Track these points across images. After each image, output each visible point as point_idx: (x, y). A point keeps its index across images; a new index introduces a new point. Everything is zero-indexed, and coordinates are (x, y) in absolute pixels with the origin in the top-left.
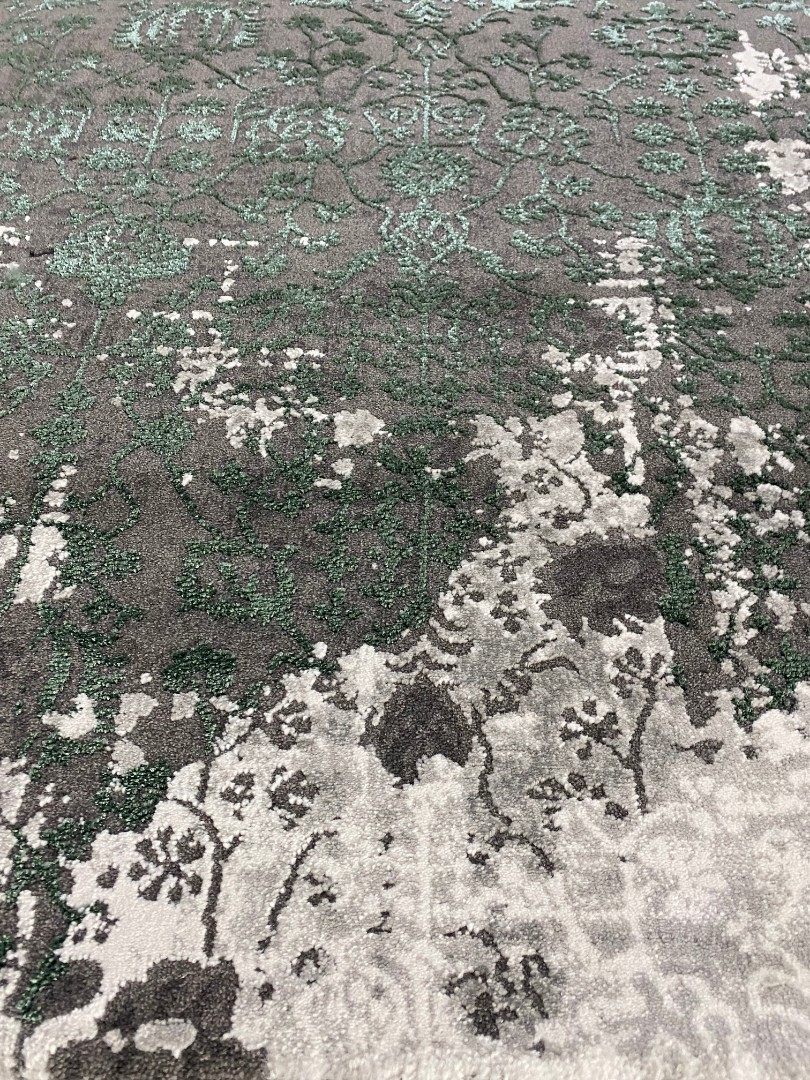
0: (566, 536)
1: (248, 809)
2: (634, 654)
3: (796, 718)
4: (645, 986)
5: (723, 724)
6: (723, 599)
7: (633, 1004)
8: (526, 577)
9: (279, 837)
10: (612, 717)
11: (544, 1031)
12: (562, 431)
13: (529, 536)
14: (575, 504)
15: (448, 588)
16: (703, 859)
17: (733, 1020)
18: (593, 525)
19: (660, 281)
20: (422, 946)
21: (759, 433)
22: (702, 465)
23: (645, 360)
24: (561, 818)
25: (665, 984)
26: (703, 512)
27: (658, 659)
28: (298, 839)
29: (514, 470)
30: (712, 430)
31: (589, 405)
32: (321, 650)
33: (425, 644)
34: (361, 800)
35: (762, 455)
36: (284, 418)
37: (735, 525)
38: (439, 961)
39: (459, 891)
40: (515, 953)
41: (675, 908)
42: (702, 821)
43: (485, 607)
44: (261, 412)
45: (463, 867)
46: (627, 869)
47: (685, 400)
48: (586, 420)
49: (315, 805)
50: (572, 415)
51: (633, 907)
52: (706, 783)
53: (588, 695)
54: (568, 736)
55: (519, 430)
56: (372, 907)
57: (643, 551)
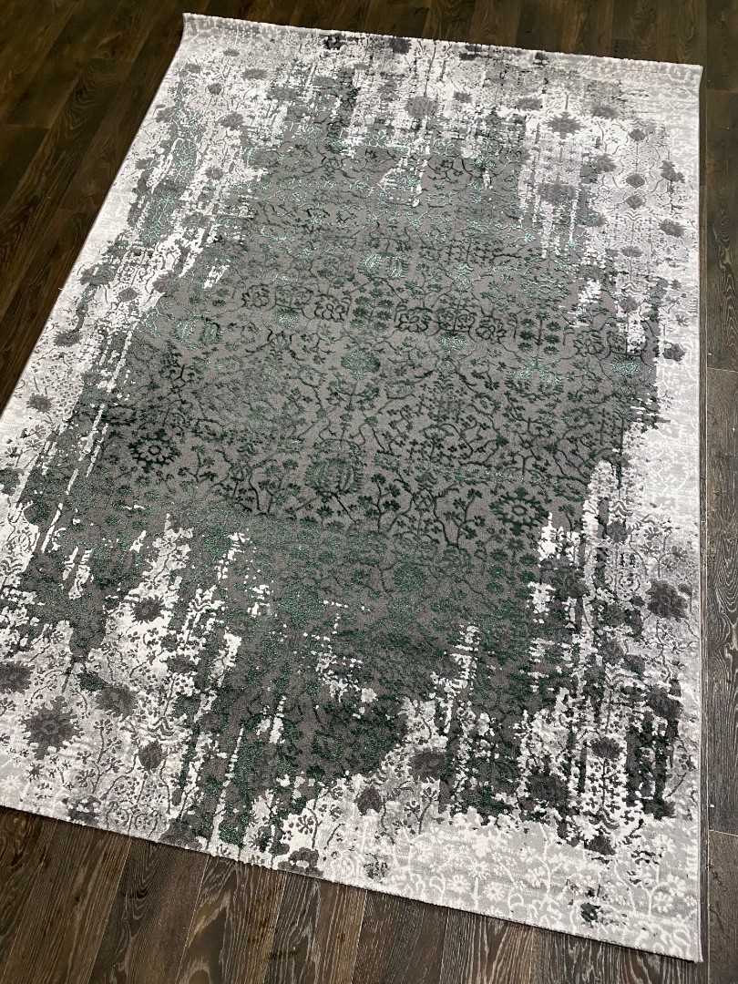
0: (420, 748)
1: (325, 814)
2: (429, 789)
3: (466, 816)
4: (407, 874)
5: (446, 814)
6: (459, 777)
7: (404, 878)
8: (406, 760)
9: (331, 823)
10: (419, 806)
11: (383, 879)
12: (429, 708)
13: (411, 746)
14: (426, 737)
15: (384, 760)
16: (430, 848)
17: (424, 886)
18: (429, 745)
19: (476, 649)
20: (360, 856)
21: (488, 720)
22: (467, 729)
23: (462, 684)
24: (399, 831)
25: (412, 875)
26: (462, 746)
27: (436, 792)
28: (336, 824)
29: (412, 720)
30: (474, 716)
31: (440, 699)
32: (347, 773)
33: (375, 777)
34: (352, 817)
35: (486, 728)
36: (348, 687)
37: (471, 753)
38: (363, 860)
39: (371, 844)
40: (381, 861)
41: (420, 859)
42: (433, 839)
43: (393, 768)
44: (341, 685)
45: (373, 839)
46: (411, 847)
47: (469, 703)
48: (438, 705)
49: (341, 816)
50: (433, 702)
51: (410, 856)
52: (437, 829)
53: (414, 799)
54: (406, 810)
55: (416, 705)
56: (350, 844)
57: (440, 757)
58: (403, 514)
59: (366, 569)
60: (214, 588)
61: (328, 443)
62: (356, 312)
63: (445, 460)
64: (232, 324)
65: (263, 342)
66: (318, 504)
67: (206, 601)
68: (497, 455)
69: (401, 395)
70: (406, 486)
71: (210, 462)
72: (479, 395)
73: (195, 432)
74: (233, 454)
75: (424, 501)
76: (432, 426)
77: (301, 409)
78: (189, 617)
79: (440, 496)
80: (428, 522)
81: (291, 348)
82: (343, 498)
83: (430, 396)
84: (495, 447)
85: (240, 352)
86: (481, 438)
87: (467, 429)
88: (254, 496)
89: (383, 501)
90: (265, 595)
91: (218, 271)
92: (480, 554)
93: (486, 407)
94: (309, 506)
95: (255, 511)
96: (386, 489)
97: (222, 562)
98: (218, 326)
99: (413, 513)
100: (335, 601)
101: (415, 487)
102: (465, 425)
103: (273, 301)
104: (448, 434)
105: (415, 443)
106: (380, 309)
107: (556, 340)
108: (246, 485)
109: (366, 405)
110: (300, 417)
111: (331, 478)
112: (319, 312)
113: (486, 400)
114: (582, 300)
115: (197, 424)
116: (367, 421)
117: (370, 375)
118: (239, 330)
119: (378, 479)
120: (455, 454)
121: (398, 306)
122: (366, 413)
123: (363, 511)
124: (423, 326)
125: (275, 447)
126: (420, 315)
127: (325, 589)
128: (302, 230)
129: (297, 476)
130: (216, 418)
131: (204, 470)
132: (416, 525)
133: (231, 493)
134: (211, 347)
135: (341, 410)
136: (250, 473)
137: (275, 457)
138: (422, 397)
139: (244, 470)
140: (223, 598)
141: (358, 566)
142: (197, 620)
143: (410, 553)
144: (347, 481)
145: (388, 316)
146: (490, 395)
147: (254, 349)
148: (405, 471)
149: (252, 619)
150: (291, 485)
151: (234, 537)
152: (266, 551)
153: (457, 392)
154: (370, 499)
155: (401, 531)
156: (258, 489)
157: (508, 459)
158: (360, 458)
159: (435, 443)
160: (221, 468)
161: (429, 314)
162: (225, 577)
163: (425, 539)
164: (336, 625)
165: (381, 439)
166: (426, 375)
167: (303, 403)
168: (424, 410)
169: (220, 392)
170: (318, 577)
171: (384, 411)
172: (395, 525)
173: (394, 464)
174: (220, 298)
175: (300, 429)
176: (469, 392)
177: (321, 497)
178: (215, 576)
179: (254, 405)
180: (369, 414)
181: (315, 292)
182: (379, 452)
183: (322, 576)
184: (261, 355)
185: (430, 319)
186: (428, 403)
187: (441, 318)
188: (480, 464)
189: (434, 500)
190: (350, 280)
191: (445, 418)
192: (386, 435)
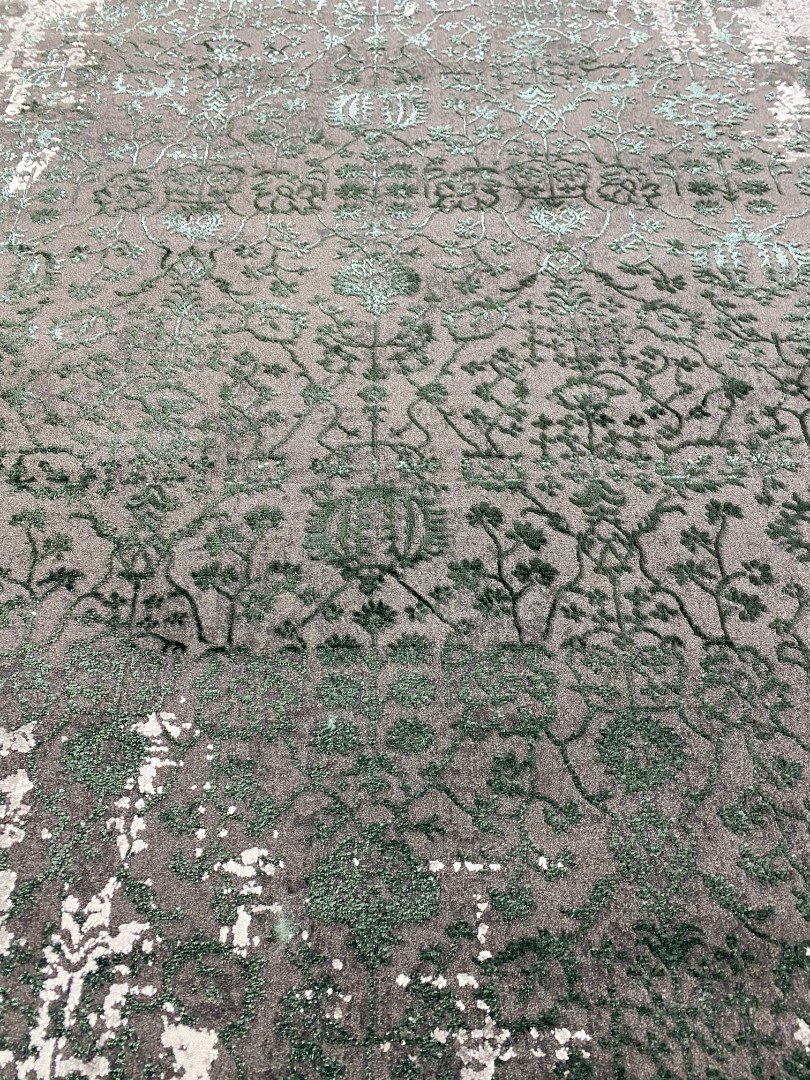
58: (571, 587)
59: (519, 747)
60: (112, 886)
61: (346, 454)
62: (343, 191)
63: (625, 448)
64: (79, 249)
65: (153, 272)
66: (353, 599)
67: (94, 933)
68: (738, 418)
69: (483, 331)
70: (555, 520)
71: (62, 545)
72: (651, 306)
73: (17, 480)
74: (119, 519)
75: (609, 547)
76: (570, 383)
77: (264, 393)
78: (48, 995)
79: (643, 530)
80: (636, 596)
81: (216, 274)
82: (411, 576)
83: (546, 322)
84: (727, 403)
85: (104, 299)
86: (687, 389)
87: (650, 375)
88: (187, 608)
89: (510, 565)
90: (262, 878)
91: (37, 159)
92: (790, 652)
93: (675, 326)
94: (331, 610)
95: (196, 648)
96: (509, 536)
97: (124, 803)
98: (47, 256)
99: (592, 581)
100: (461, 858)
101: (576, 519)
102: (644, 366)
103: (162, 196)
104: (612, 392)
105: (544, 423)
106: (390, 181)
107: (762, 189)
108: (161, 586)
109: (412, 362)
110: (265, 409)
111: (371, 533)
112: (264, 202)
113: (669, 313)
114: (782, 117)
115: (20, 462)
116: (423, 393)
117: (404, 302)
118: (95, 259)
119: (485, 515)
120: (643, 431)
121: (426, 171)
122: (414, 377)
123: (469, 597)
124: (490, 198)
125: (217, 484)
126: (475, 180)
127: (426, 827)
128: (200, 73)
129: (289, 541)
130: (64, 442)
131: (49, 565)
132: (610, 608)
133: (124, 611)
134: (36, 298)
135: (358, 382)
136: (166, 553)
137: (223, 507)
138: (531, 327)
139: (151, 551)
140: (143, 912)
141: (496, 746)
142: (74, 1000)
143: (620, 684)
144: (410, 532)
145: (410, 191)
146: (674, 300)
147: (136, 289)
148: (542, 487)
149: (239, 962)
150: (275, 567)
151: (150, 728)
152: (242, 750)
153: (602, 305)
154: (477, 566)
155: (579, 629)
156: (193, 590)
157: (766, 423)
158: (427, 476)
159: (589, 416)
160: (90, 555)
161: (496, 177)
162: (139, 846)
163: (643, 640)
164: (482, 931)
165: (465, 426)
166: (524, 284)
167: (267, 380)
168: (542, 351)
169: (67, 384)
170: (397, 796)
171: (455, 367)
172: (559, 620)
173: (511, 476)
174: (48, 207)
175: (271, 436)
176: (625, 301)
177: (356, 582)
178: (110, 849)
179: (151, 400)
180: (424, 379)
181: (250, 170)
182: (467, 454)
183: (405, 789)
184: (154, 298)
185: (500, 185)
186: (547, 338)
187: (520, 180)
188: (709, 444)
189: (632, 541)
190: (316, 142)
191: (595, 360)
192: (475, 416)
